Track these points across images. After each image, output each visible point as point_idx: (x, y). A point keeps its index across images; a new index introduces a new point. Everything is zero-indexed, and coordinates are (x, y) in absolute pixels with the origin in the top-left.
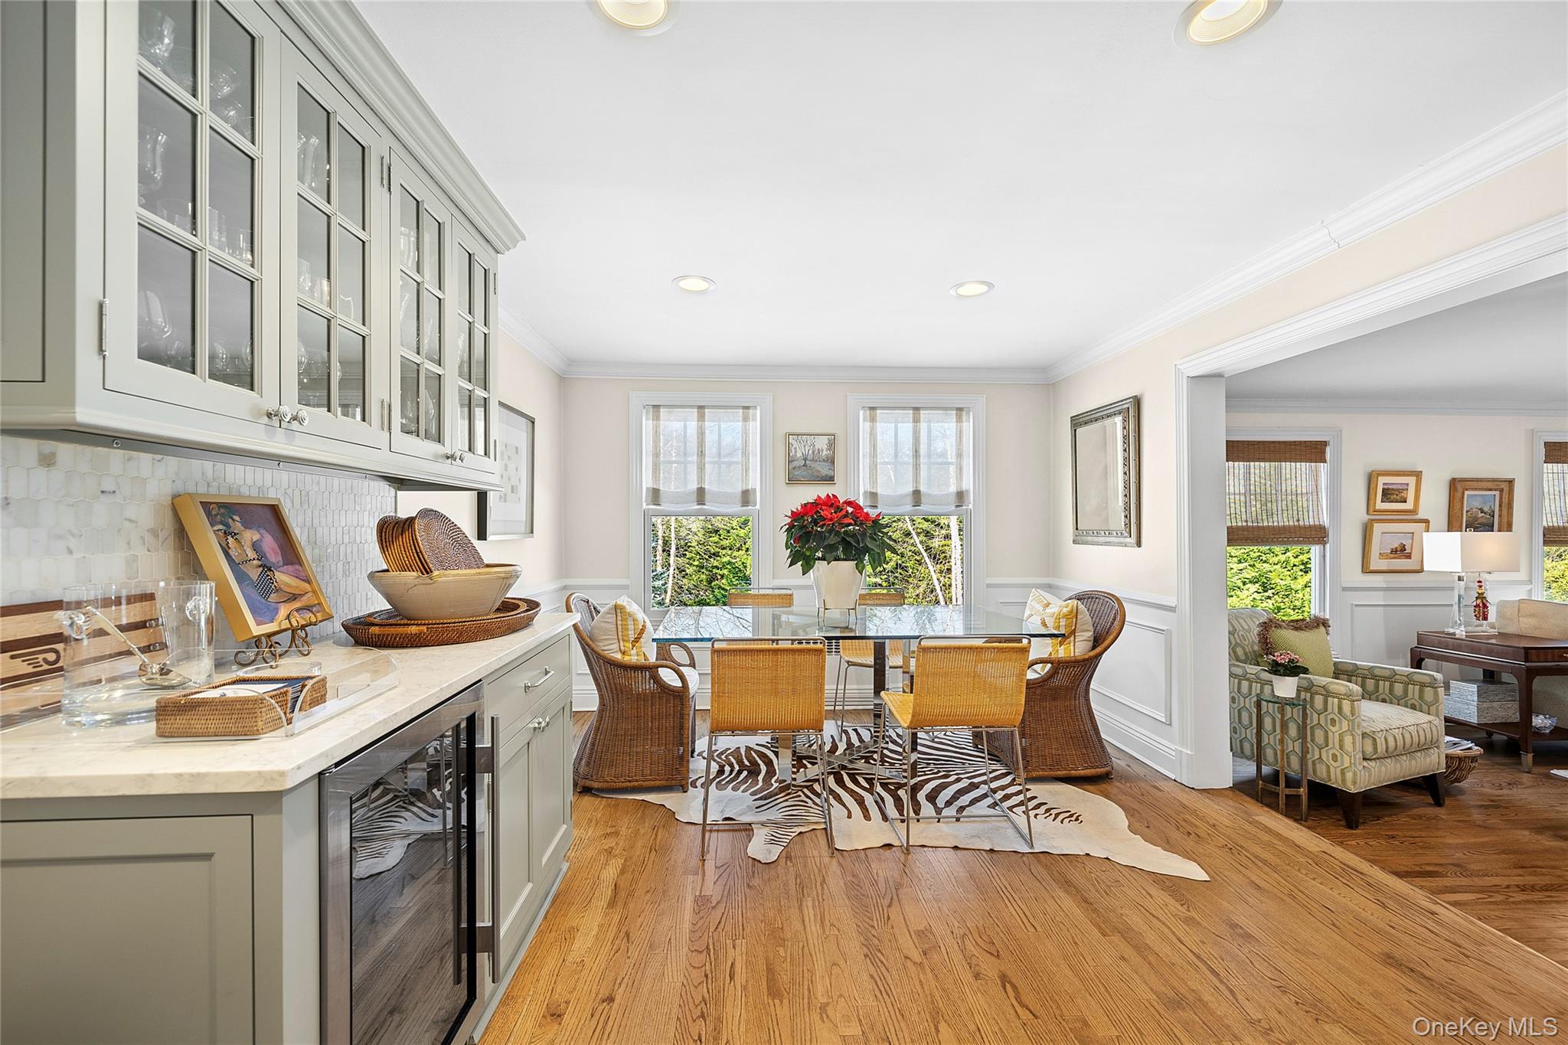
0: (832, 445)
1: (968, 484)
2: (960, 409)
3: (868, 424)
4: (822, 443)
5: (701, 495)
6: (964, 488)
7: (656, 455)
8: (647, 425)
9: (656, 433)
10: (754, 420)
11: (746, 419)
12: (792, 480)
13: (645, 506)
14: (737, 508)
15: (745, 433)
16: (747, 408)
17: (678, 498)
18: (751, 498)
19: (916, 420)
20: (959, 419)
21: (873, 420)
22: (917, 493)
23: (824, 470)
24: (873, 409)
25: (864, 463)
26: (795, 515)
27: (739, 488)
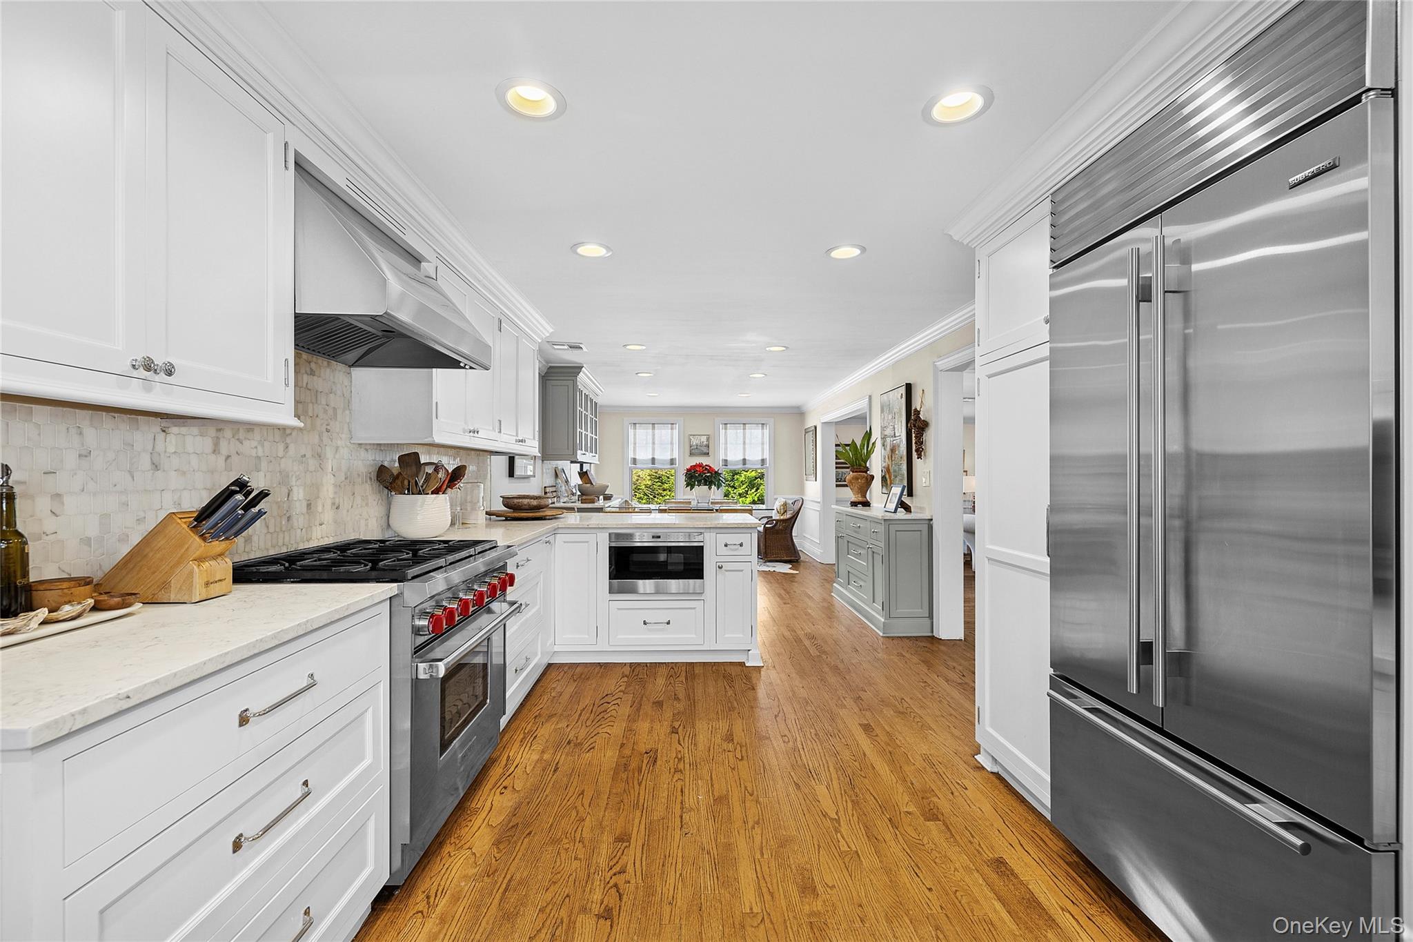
0: (708, 440)
1: (766, 456)
2: (763, 424)
3: (724, 430)
4: (704, 439)
5: (653, 461)
6: (765, 458)
7: (635, 444)
8: (631, 432)
9: (635, 435)
10: (676, 429)
11: (672, 429)
12: (691, 454)
13: (630, 465)
14: (669, 466)
15: (672, 434)
16: (673, 424)
17: (644, 462)
18: (674, 462)
19: (744, 429)
20: (763, 429)
21: (726, 429)
22: (744, 460)
23: (705, 450)
24: (726, 424)
25: (722, 446)
26: (688, 470)
27: (669, 458)
